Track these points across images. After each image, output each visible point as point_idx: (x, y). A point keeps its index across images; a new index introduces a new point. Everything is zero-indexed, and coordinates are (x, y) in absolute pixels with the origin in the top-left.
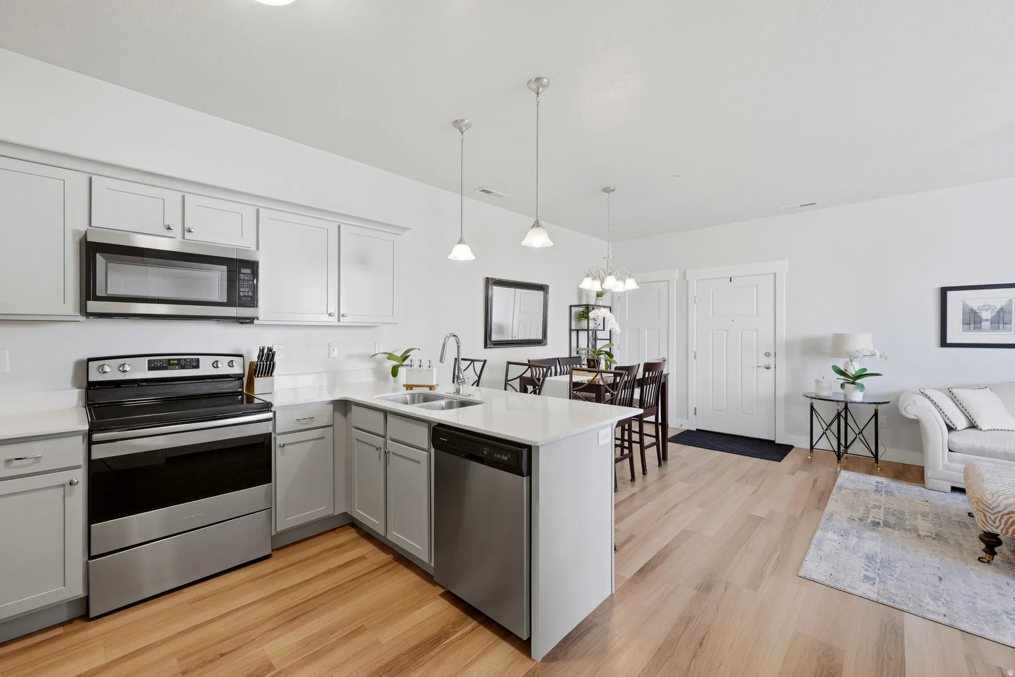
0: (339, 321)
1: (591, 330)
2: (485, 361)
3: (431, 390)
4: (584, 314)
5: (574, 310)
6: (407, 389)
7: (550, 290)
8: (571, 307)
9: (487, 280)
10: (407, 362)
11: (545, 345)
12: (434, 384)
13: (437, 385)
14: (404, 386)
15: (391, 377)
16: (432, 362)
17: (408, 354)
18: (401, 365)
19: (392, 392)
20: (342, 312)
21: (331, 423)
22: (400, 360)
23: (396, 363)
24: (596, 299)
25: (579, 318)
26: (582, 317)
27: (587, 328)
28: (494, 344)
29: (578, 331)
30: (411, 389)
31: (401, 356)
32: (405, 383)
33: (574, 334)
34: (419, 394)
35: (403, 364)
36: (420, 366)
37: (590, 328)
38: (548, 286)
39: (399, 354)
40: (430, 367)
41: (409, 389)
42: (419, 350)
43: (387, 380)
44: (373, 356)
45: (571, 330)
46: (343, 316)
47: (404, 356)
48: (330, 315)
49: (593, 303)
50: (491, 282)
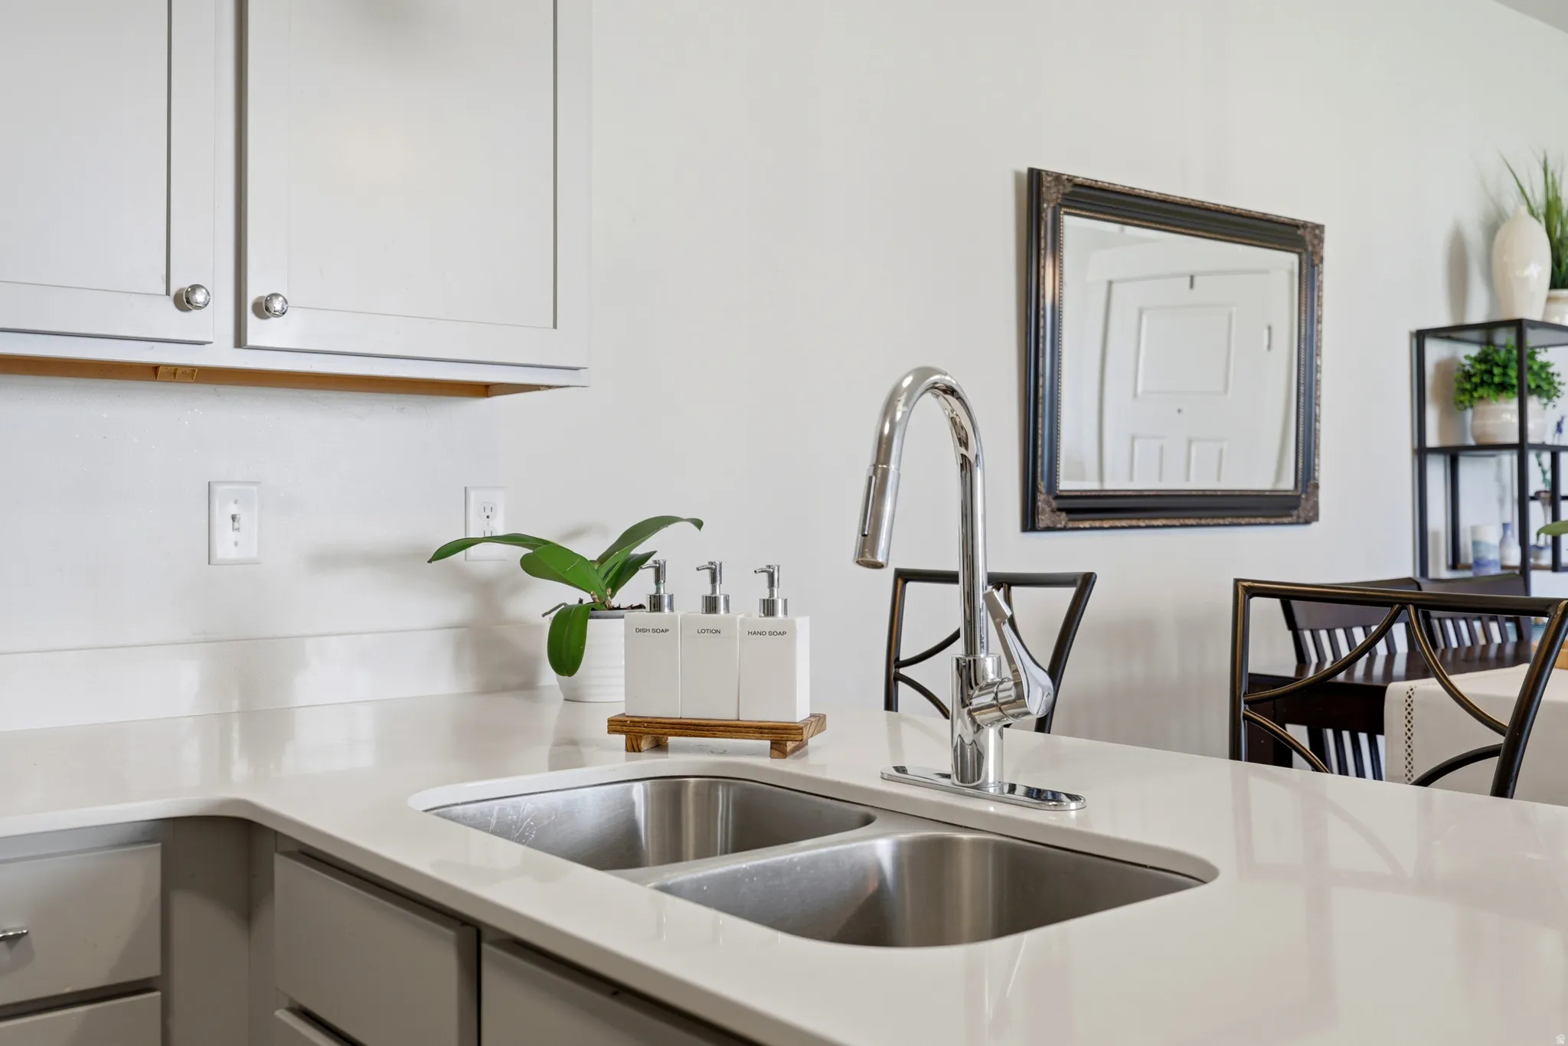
0: (240, 341)
1: (1541, 447)
2: (1085, 583)
3: (784, 754)
4: (1490, 373)
5: (1436, 350)
6: (633, 747)
7: (1330, 250)
8: (1421, 337)
9: (1035, 179)
10: (638, 588)
11: (1307, 522)
12: (801, 713)
13: (819, 721)
14: (616, 725)
15: (549, 676)
16: (781, 577)
17: (639, 550)
18: (600, 608)
19: (553, 767)
20: (255, 291)
21: (150, 968)
22: (598, 580)
23: (572, 596)
24: (1549, 299)
25: (1463, 391)
26: (1483, 383)
27: (1514, 439)
28: (1069, 511)
29: (1453, 455)
30: (659, 746)
31: (603, 559)
32: (618, 710)
33: (1436, 471)
34: (712, 781)
35: (614, 602)
36: (711, 605)
37: (1533, 438)
38: (1323, 226)
39: (591, 549)
40: (769, 607)
41: (644, 744)
42: (699, 524)
43: (528, 686)
44: (445, 552)
45: (1422, 452)
46: (263, 309)
47: (619, 558)
48: (184, 301)
49: (1536, 315)
50: (1051, 195)
